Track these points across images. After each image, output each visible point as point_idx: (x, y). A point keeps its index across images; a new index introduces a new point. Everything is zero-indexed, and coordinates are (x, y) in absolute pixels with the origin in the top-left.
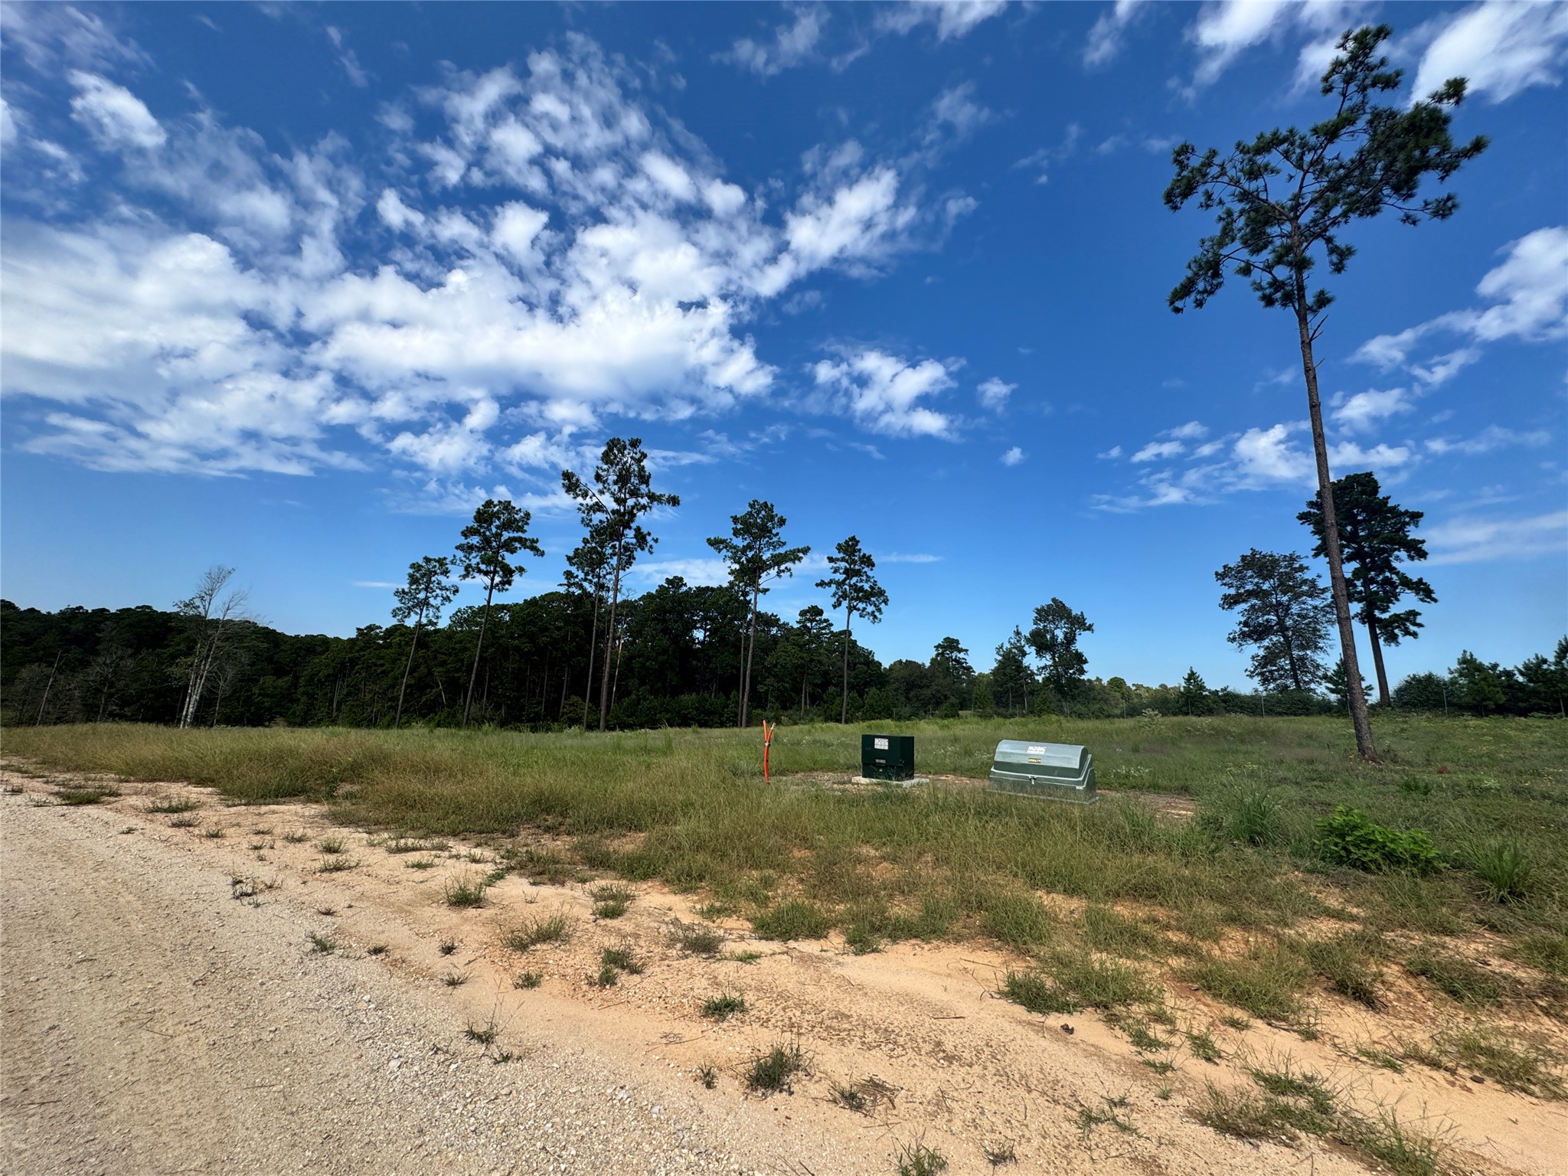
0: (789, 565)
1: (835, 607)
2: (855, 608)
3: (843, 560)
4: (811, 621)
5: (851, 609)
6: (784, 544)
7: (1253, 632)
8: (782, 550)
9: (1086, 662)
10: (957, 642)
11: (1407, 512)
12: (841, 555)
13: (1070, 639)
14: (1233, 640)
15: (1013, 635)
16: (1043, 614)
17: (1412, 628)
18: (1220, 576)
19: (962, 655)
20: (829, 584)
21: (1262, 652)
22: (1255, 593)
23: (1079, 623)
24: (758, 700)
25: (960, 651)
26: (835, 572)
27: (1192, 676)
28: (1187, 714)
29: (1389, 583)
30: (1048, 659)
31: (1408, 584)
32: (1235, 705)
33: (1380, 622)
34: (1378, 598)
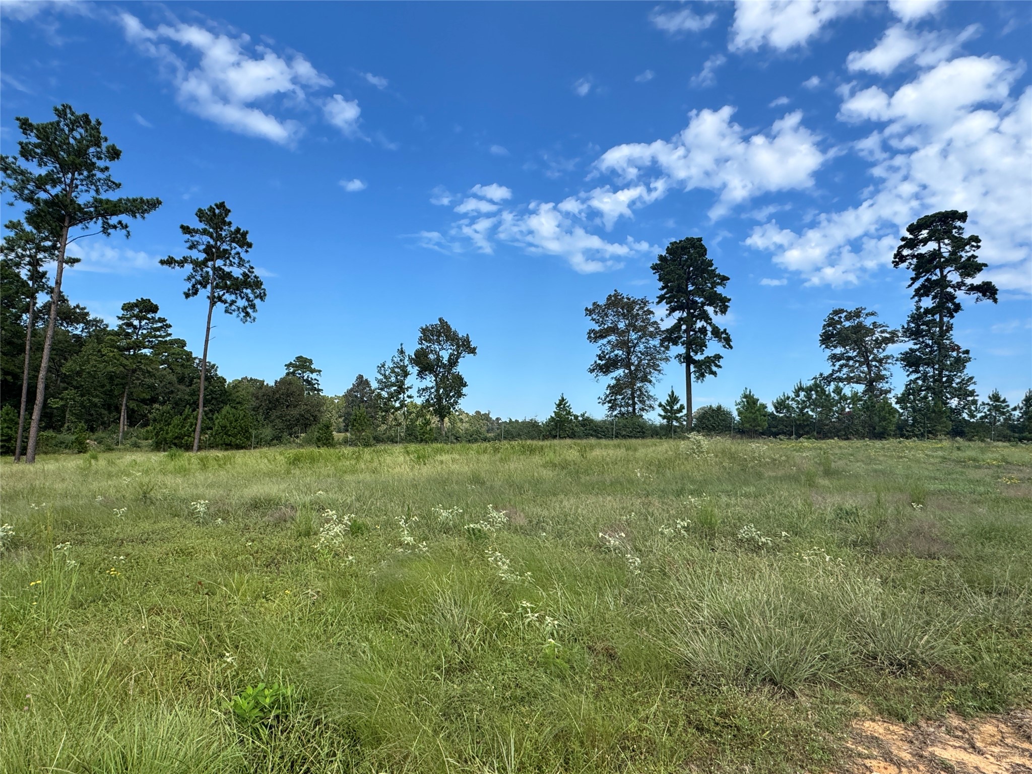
0: (124, 218)
1: (187, 295)
2: (220, 299)
3: (205, 232)
4: (140, 319)
5: (213, 300)
6: (118, 186)
7: (606, 366)
8: (113, 196)
9: (465, 385)
10: (311, 362)
11: (719, 275)
12: (201, 226)
13: (453, 362)
14: (592, 371)
15: (396, 354)
16: (428, 334)
17: (714, 369)
18: (589, 312)
19: (314, 376)
20: (181, 263)
21: (613, 382)
22: (613, 330)
23: (465, 346)
24: (51, 421)
25: (312, 371)
26: (191, 248)
27: (562, 404)
28: (555, 437)
29: (703, 330)
30: (429, 381)
31: (716, 332)
32: (591, 429)
33: (695, 362)
34: (696, 343)
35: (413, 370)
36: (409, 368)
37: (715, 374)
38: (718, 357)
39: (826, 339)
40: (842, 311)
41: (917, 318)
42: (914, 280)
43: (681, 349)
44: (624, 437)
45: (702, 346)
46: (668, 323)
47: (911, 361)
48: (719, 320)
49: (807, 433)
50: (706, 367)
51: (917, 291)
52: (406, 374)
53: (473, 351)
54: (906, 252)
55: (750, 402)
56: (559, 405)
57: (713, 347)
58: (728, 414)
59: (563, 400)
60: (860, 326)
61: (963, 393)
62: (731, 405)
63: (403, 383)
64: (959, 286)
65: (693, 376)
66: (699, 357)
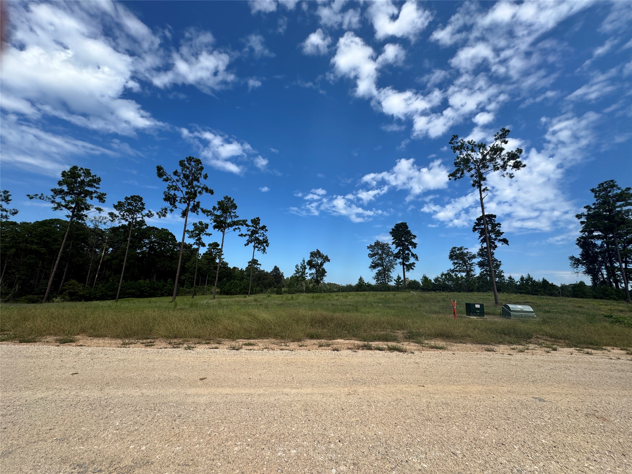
0: (240, 226)
1: (245, 245)
2: (257, 247)
3: (253, 226)
4: (214, 249)
5: (255, 247)
6: (238, 217)
7: (375, 266)
8: (235, 220)
9: (326, 272)
10: (257, 261)
11: (413, 235)
12: (251, 224)
13: (322, 264)
14: (370, 268)
15: (302, 261)
16: (313, 254)
17: (413, 267)
18: (368, 248)
19: (258, 266)
20: (245, 236)
21: (377, 272)
22: (377, 253)
23: (326, 259)
25: (258, 264)
26: (248, 231)
27: (361, 279)
28: (358, 291)
29: (408, 254)
30: (314, 271)
31: (413, 255)
32: (371, 288)
33: (406, 265)
34: (406, 258)
35: (308, 267)
36: (307, 266)
37: (413, 269)
38: (414, 263)
39: (451, 257)
40: (456, 248)
41: (481, 250)
42: (480, 237)
43: (401, 260)
44: (383, 291)
45: (408, 259)
46: (396, 251)
47: (481, 264)
48: (414, 251)
49: (446, 290)
50: (410, 267)
51: (482, 240)
52: (305, 268)
53: (329, 261)
54: (476, 227)
55: (425, 279)
56: (360, 280)
57: (412, 260)
58: (418, 283)
59: (361, 278)
60: (462, 253)
61: (501, 277)
62: (419, 279)
63: (304, 272)
64: (495, 239)
65: (405, 269)
66: (407, 263)
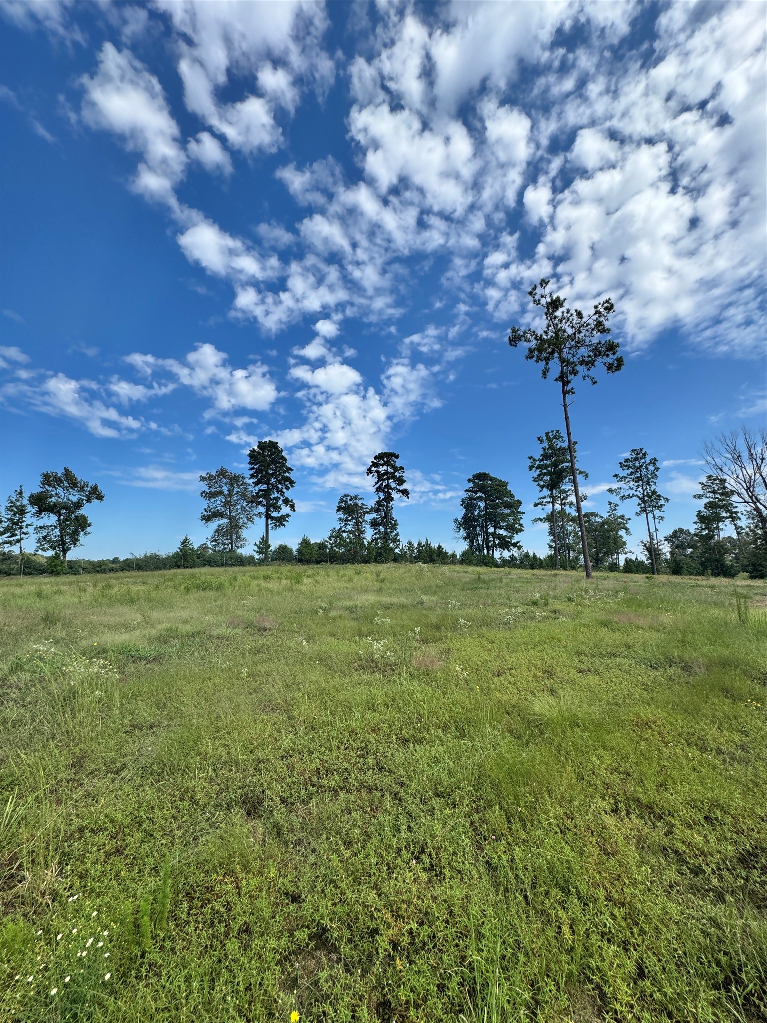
7: (211, 517)
9: (90, 525)
11: (287, 466)
13: (78, 505)
14: (202, 520)
16: (51, 479)
17: (284, 523)
18: (204, 479)
21: (216, 528)
22: (220, 492)
27: (185, 542)
28: (179, 567)
29: (277, 499)
31: (286, 501)
32: (205, 560)
33: (272, 519)
34: (272, 506)
35: (32, 509)
36: (29, 508)
37: (284, 526)
38: (288, 516)
39: (339, 509)
40: (348, 495)
41: (378, 502)
42: (376, 483)
43: (262, 509)
44: (230, 565)
45: (278, 508)
46: (254, 490)
47: (374, 524)
48: (288, 494)
49: (335, 561)
50: (281, 521)
51: (376, 488)
52: (22, 511)
53: (100, 497)
54: (373, 468)
55: (305, 543)
56: (183, 543)
57: (285, 510)
58: (291, 551)
59: (186, 539)
60: (356, 505)
61: (396, 541)
62: (294, 545)
63: (20, 521)
64: (394, 489)
65: (270, 526)
66: (274, 514)
